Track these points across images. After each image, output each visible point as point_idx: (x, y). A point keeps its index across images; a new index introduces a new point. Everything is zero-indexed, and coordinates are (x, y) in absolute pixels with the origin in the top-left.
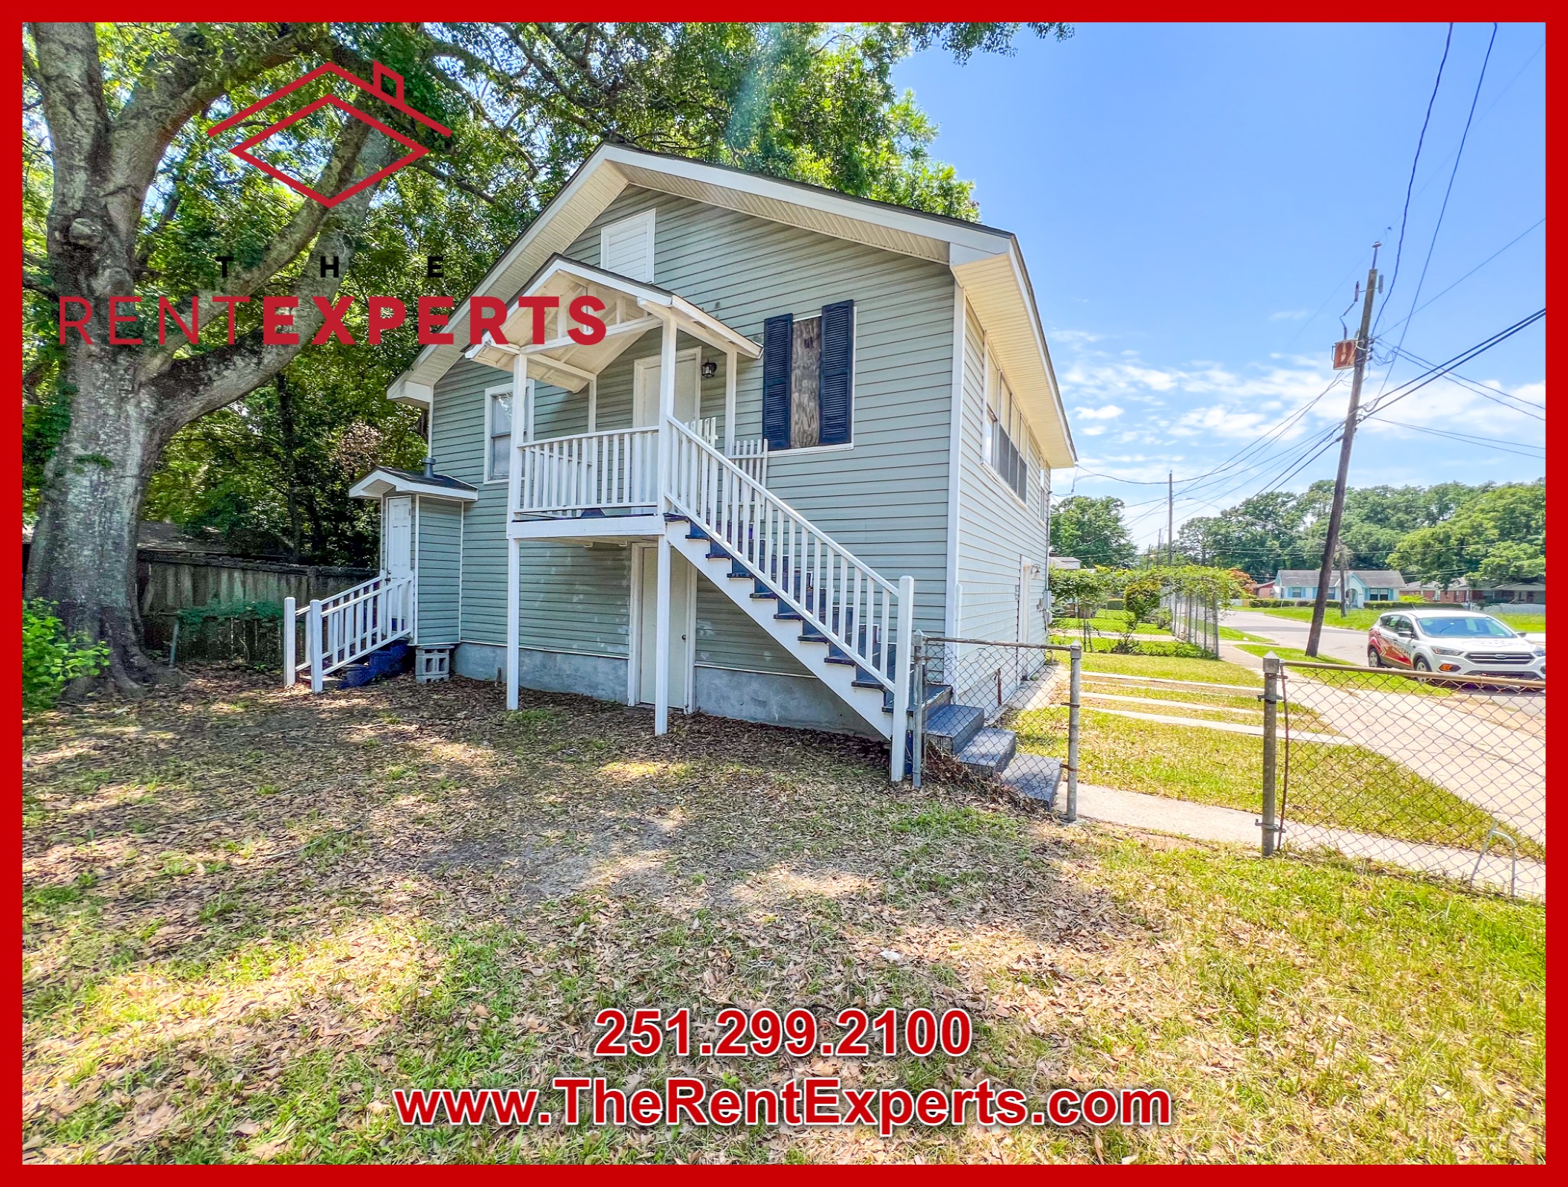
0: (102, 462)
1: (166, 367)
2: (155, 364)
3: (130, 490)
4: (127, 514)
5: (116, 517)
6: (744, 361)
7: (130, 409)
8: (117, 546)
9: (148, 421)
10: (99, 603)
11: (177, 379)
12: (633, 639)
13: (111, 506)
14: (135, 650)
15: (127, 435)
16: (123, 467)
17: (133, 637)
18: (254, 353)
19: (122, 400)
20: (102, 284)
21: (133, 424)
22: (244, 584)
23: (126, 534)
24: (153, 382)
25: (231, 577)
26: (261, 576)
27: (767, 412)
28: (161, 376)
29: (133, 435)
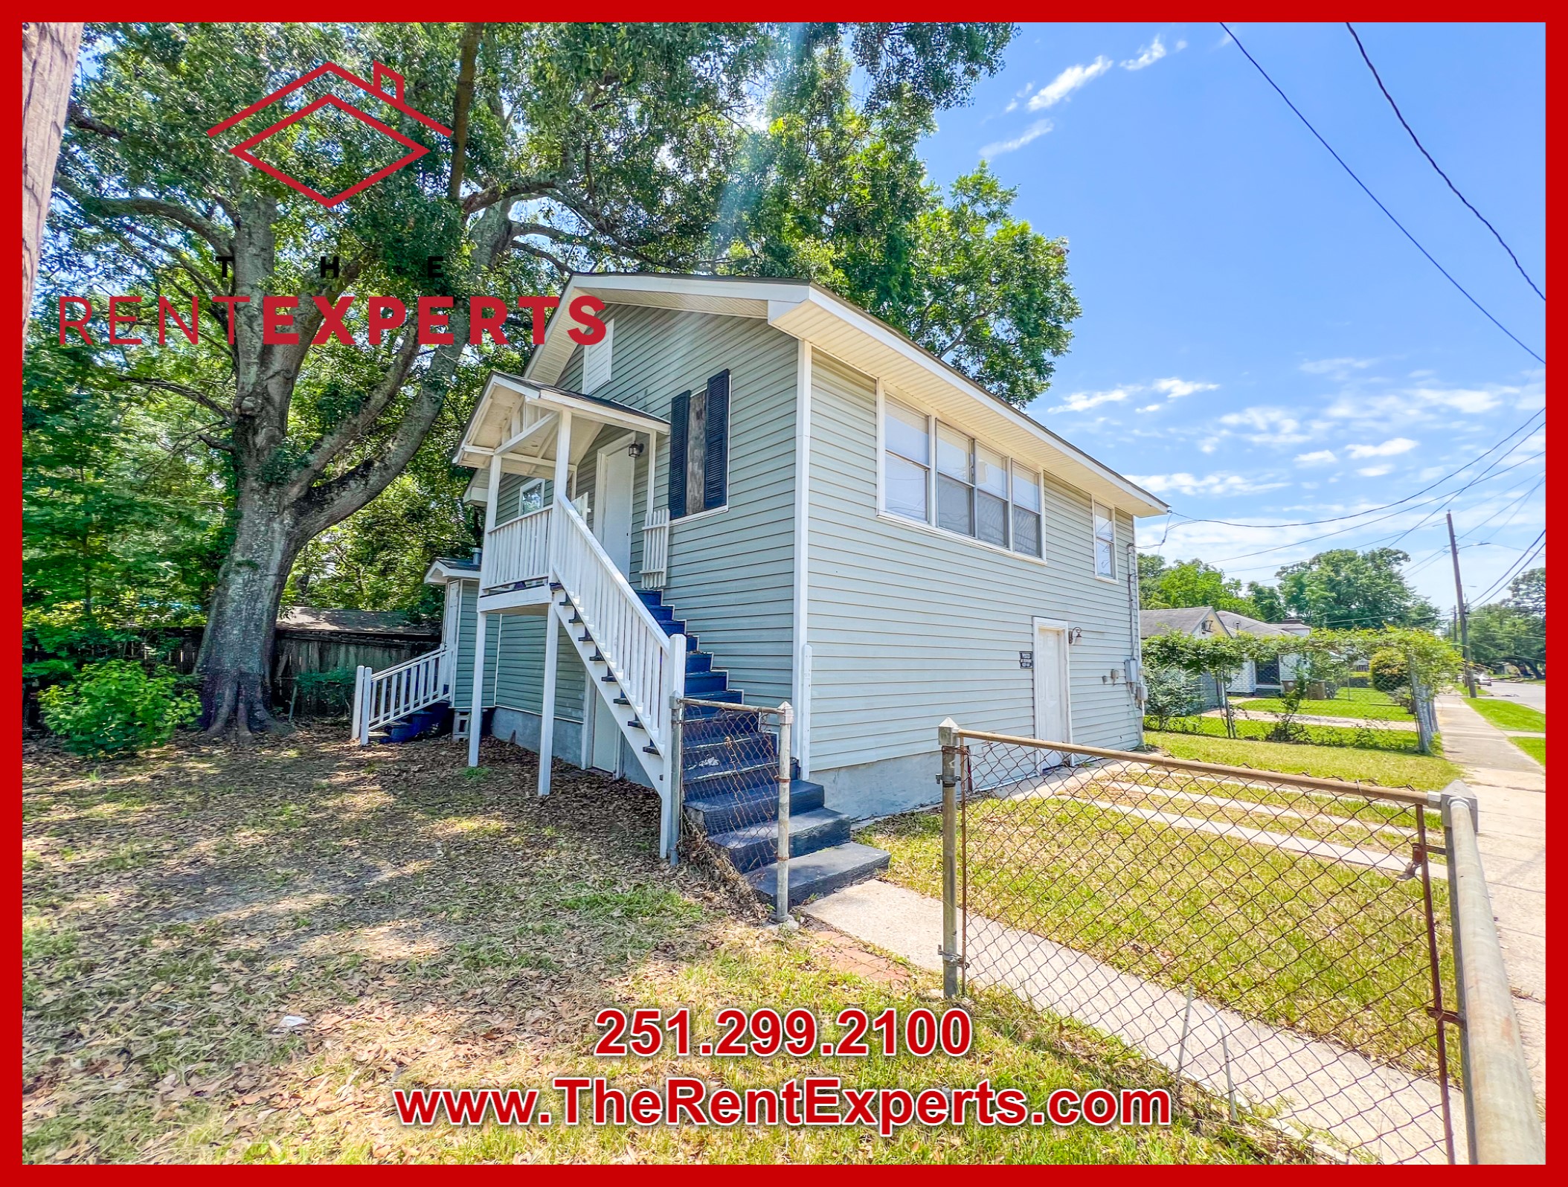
0: (253, 565)
1: (303, 493)
2: (295, 492)
3: (271, 585)
4: (267, 603)
5: (259, 605)
6: (660, 437)
7: (276, 526)
8: (257, 627)
9: (288, 534)
10: (239, 669)
11: (310, 503)
12: (586, 705)
13: (254, 597)
14: (259, 706)
15: (272, 547)
16: (267, 569)
17: (260, 695)
18: (363, 476)
19: (270, 520)
20: (260, 439)
21: (277, 536)
22: (356, 656)
23: (265, 618)
24: (293, 505)
25: (347, 651)
26: (370, 650)
27: (672, 484)
28: (299, 499)
29: (276, 545)
